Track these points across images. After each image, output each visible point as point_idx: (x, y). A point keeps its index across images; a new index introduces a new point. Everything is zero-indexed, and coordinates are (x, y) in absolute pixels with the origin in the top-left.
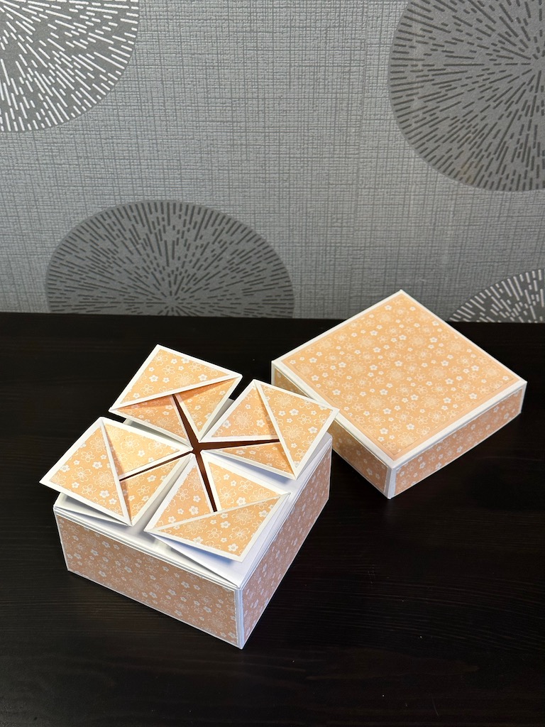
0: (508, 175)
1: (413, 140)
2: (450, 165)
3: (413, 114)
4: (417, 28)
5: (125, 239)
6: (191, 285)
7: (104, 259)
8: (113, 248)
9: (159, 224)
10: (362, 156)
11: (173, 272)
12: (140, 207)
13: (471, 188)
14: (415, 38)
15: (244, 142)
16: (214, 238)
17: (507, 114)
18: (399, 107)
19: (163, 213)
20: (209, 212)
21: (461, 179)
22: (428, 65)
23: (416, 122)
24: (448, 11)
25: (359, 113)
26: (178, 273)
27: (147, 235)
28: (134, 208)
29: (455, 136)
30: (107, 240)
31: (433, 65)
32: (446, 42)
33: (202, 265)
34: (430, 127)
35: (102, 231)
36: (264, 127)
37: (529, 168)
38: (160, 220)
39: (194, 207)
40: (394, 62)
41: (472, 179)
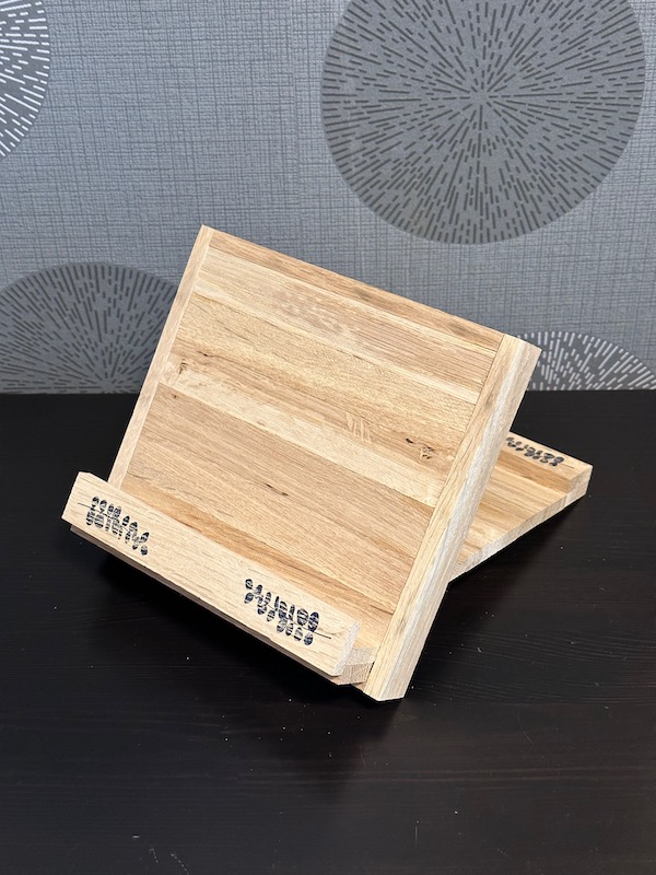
0: (462, 226)
1: (355, 187)
2: (399, 215)
3: (353, 157)
4: (345, 60)
5: (51, 310)
6: (128, 364)
7: (29, 335)
8: (37, 321)
9: (87, 291)
10: (303, 205)
11: (106, 348)
12: (64, 270)
13: (425, 241)
14: (345, 72)
15: (174, 193)
16: (150, 306)
17: (451, 155)
18: (336, 149)
19: (90, 278)
20: (141, 276)
21: (412, 231)
22: (362, 102)
23: (356, 166)
24: (376, 40)
25: (295, 157)
26: (112, 350)
27: (75, 304)
28: (58, 272)
29: (400, 181)
30: (31, 312)
31: (367, 101)
32: (378, 75)
33: (138, 340)
34: (373, 171)
35: (24, 302)
36: (194, 175)
37: (484, 217)
38: (88, 286)
39: (124, 270)
40: (325, 99)
41: (424, 230)
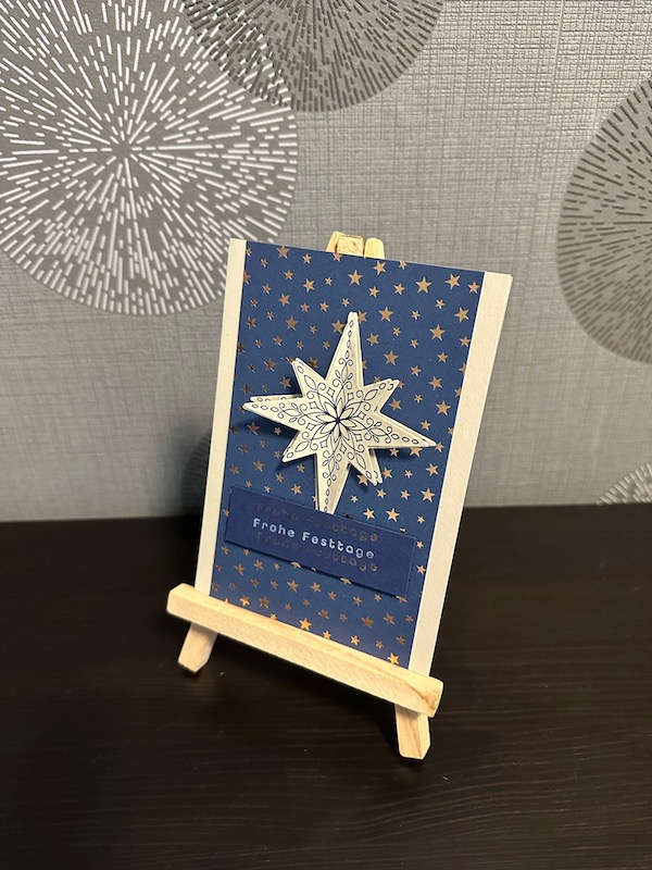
1: (574, 310)
2: (609, 337)
3: (578, 280)
4: (589, 181)
13: (629, 361)
14: (587, 193)
18: (564, 272)
21: (619, 352)
22: (598, 224)
23: (580, 289)
24: (623, 160)
25: (524, 279)
29: (618, 303)
31: (602, 224)
32: (618, 196)
34: (594, 293)
40: (563, 221)
41: (630, 352)
